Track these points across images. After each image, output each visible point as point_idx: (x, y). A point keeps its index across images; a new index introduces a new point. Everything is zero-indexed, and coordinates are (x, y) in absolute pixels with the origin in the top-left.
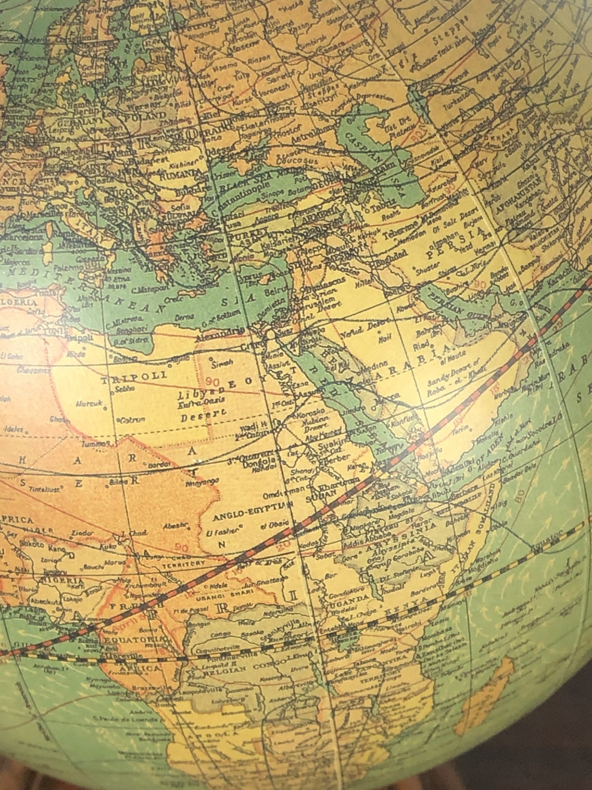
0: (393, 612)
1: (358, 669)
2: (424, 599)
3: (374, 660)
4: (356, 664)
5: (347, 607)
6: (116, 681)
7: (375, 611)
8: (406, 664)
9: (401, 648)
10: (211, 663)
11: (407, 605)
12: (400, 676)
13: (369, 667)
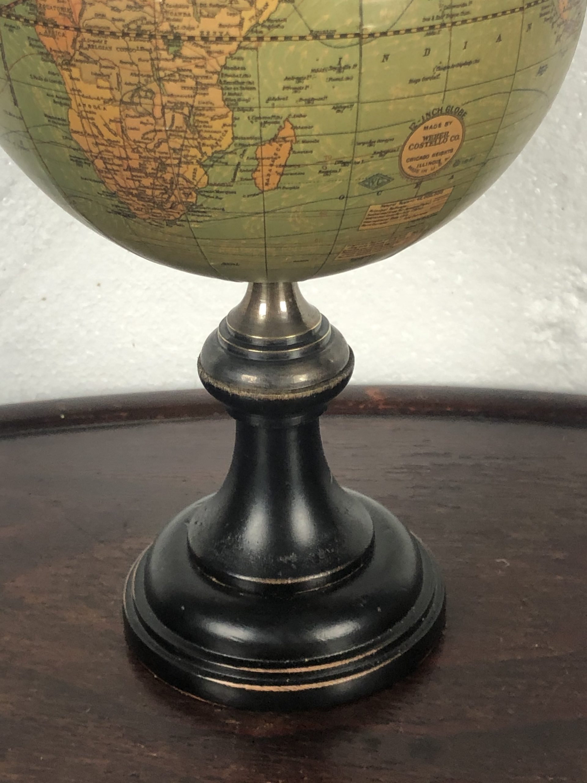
0: (205, 34)
1: (180, 75)
2: (227, 33)
3: (190, 71)
4: (179, 70)
5: (176, 17)
6: (42, 42)
7: (193, 28)
8: (212, 85)
9: (209, 68)
10: (93, 38)
11: (215, 33)
12: (208, 94)
13: (187, 76)
